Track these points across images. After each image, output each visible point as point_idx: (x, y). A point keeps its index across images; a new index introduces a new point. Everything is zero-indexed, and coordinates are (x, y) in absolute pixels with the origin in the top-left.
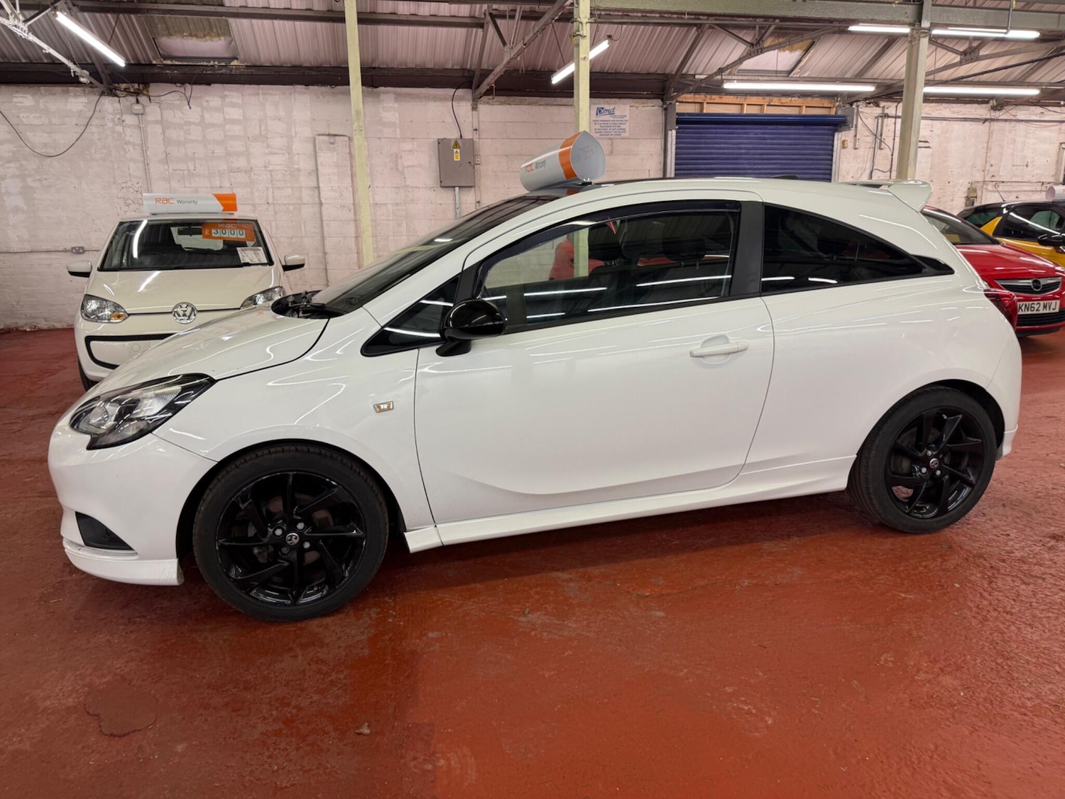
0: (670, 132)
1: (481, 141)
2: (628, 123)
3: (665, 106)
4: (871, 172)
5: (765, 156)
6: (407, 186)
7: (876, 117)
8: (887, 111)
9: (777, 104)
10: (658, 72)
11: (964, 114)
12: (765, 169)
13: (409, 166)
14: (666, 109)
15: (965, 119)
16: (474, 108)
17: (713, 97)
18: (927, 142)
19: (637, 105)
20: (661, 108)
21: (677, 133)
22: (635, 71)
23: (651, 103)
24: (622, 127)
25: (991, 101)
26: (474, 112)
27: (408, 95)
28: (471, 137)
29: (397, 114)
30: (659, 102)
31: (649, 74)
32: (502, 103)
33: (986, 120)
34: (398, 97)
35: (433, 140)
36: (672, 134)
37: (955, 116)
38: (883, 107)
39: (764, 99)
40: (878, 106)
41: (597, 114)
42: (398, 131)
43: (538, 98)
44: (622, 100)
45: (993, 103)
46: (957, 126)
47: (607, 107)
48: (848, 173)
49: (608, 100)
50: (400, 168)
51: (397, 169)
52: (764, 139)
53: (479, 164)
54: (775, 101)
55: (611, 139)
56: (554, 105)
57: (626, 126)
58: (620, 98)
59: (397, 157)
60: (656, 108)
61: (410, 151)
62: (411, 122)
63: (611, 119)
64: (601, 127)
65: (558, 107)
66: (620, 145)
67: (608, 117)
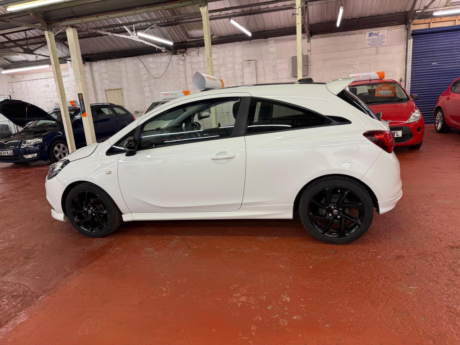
0: (409, 40)
1: (311, 55)
2: (386, 39)
3: (407, 28)
6: (278, 78)
10: (402, 11)
13: (280, 70)
14: (407, 29)
16: (309, 41)
19: (391, 29)
20: (404, 29)
22: (388, 13)
23: (400, 27)
24: (383, 40)
26: (308, 43)
27: (280, 40)
28: (307, 54)
29: (275, 48)
30: (403, 26)
32: (322, 37)
34: (276, 41)
35: (290, 57)
41: (369, 36)
42: (276, 55)
43: (339, 33)
44: (383, 28)
47: (374, 32)
49: (375, 28)
50: (276, 71)
51: (275, 72)
53: (310, 65)
55: (377, 47)
57: (385, 40)
58: (382, 27)
59: (275, 66)
60: (402, 29)
61: (280, 63)
62: (281, 51)
63: (377, 37)
64: (371, 42)
65: (349, 35)
66: (381, 49)
67: (375, 37)
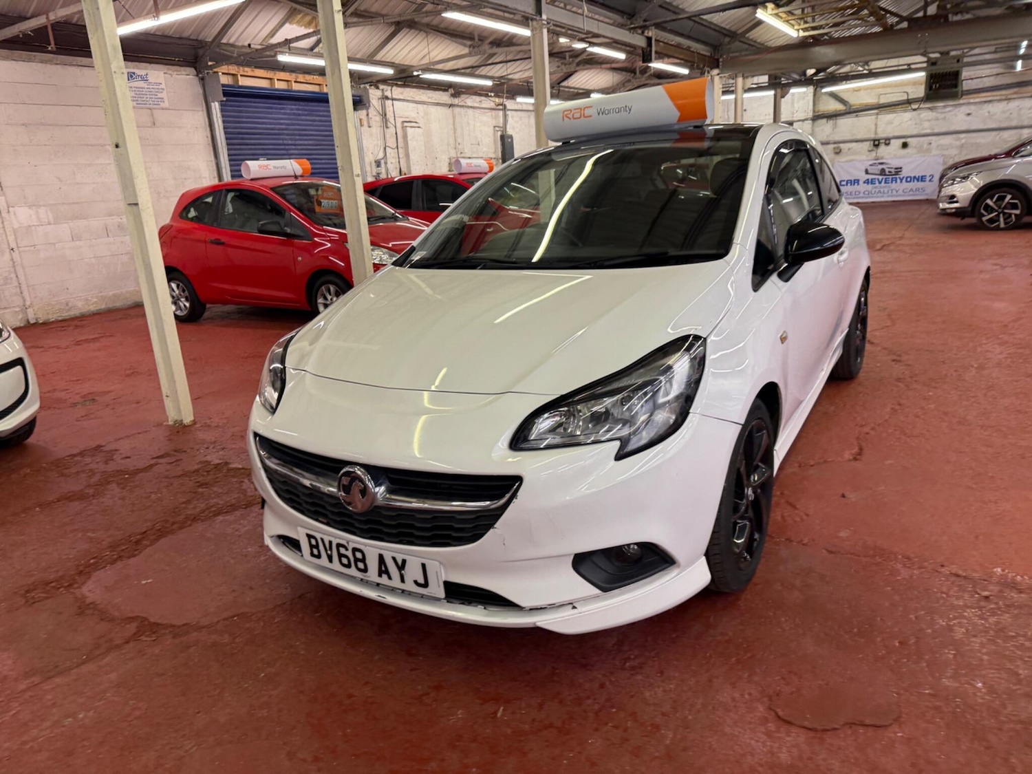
0: (213, 104)
2: (165, 92)
3: (200, 76)
4: (385, 148)
5: (304, 132)
7: (379, 99)
8: (386, 94)
9: (302, 81)
10: (192, 37)
11: (435, 100)
12: (305, 145)
14: (202, 79)
15: (438, 104)
17: (246, 69)
18: (416, 122)
19: (170, 72)
20: (197, 78)
21: (221, 105)
22: (166, 34)
23: (185, 71)
24: (160, 95)
25: (450, 90)
30: (192, 70)
31: (181, 38)
33: (451, 106)
36: (216, 107)
37: (430, 100)
38: (383, 90)
39: (291, 75)
40: (378, 88)
41: (129, 80)
44: (152, 65)
45: (451, 91)
46: (433, 109)
47: (138, 72)
48: (368, 150)
49: (137, 63)
52: (299, 115)
54: (301, 78)
55: (150, 109)
56: (74, 65)
57: (163, 95)
58: (150, 63)
60: (191, 77)
63: (146, 86)
64: (136, 94)
65: (80, 67)
66: (160, 116)
67: (142, 84)
